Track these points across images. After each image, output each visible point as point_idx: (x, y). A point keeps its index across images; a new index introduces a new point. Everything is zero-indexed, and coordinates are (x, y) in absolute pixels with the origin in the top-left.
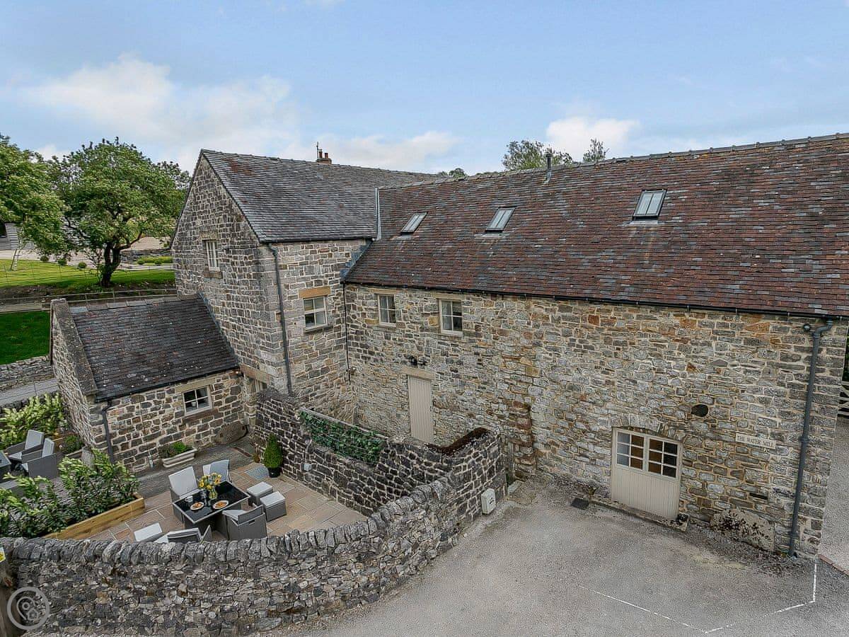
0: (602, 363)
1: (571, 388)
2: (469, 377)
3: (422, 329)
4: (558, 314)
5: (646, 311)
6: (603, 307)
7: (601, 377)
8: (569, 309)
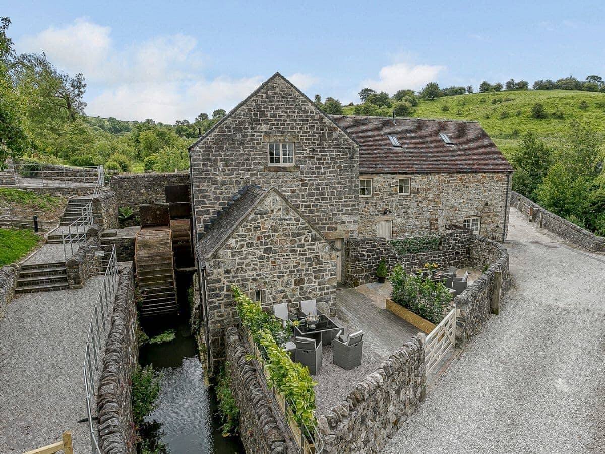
0: (462, 195)
1: (452, 207)
2: (413, 214)
3: (390, 194)
4: (450, 179)
5: (474, 175)
6: (463, 174)
7: (462, 200)
8: (453, 177)
